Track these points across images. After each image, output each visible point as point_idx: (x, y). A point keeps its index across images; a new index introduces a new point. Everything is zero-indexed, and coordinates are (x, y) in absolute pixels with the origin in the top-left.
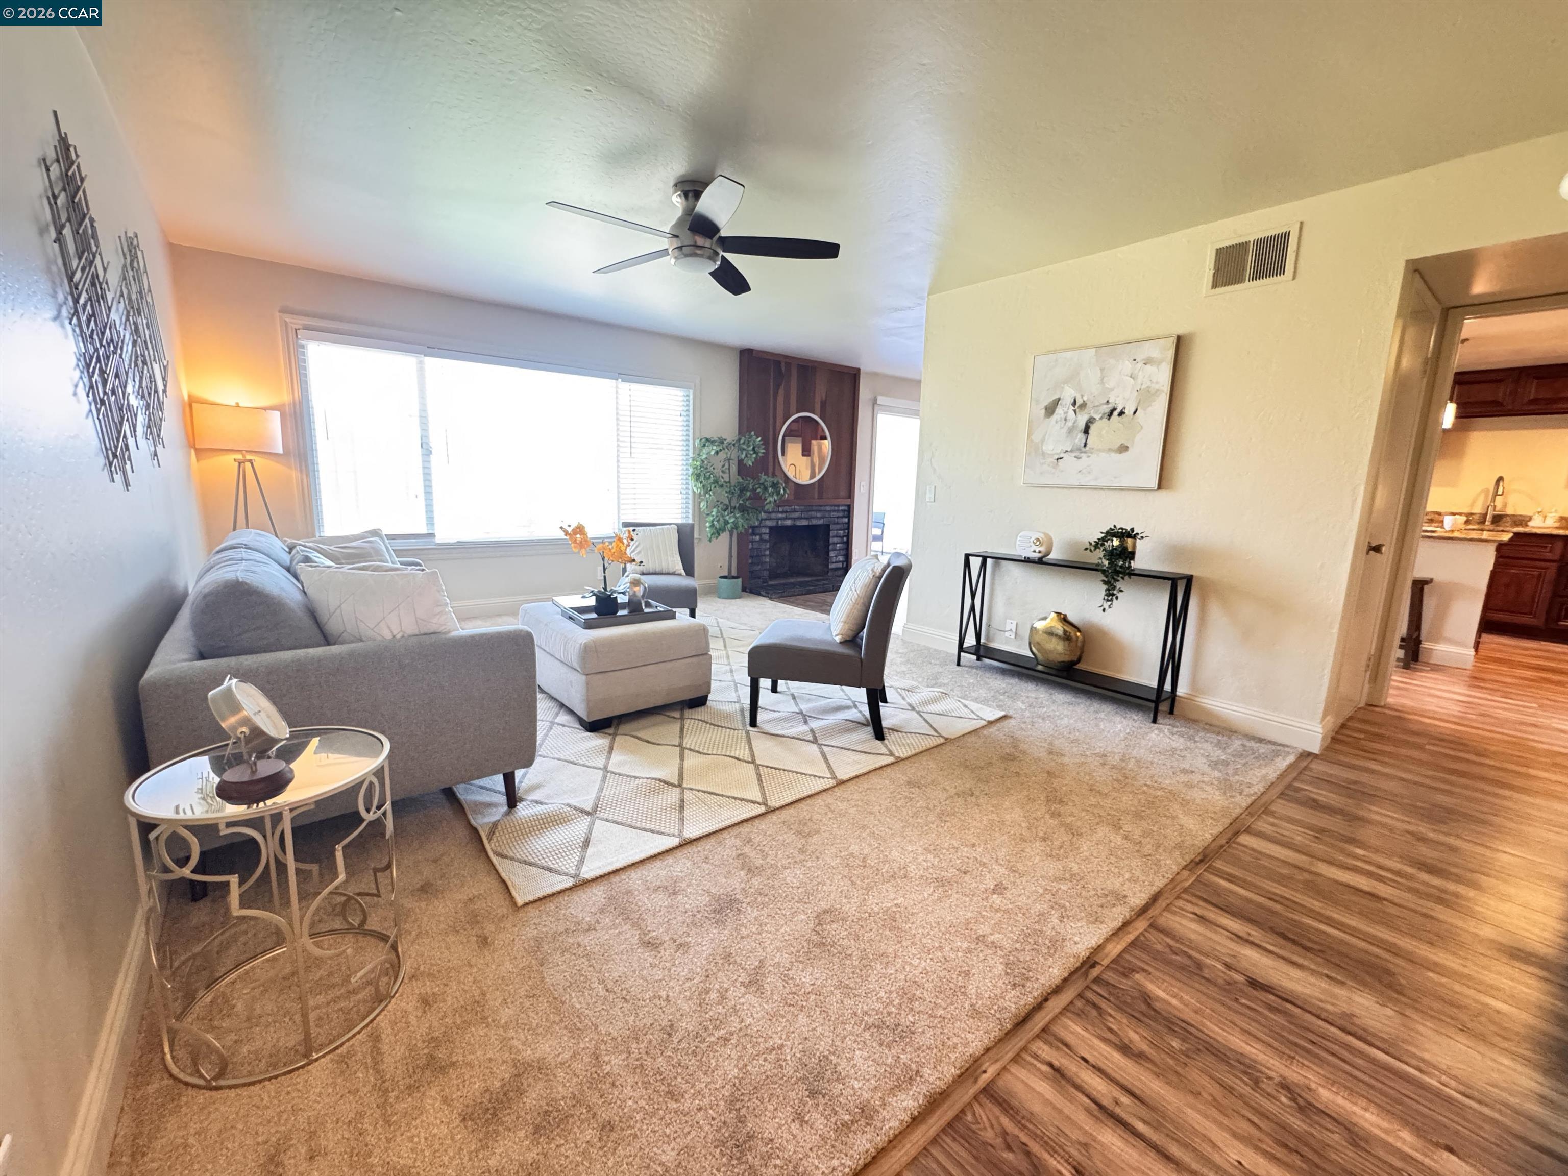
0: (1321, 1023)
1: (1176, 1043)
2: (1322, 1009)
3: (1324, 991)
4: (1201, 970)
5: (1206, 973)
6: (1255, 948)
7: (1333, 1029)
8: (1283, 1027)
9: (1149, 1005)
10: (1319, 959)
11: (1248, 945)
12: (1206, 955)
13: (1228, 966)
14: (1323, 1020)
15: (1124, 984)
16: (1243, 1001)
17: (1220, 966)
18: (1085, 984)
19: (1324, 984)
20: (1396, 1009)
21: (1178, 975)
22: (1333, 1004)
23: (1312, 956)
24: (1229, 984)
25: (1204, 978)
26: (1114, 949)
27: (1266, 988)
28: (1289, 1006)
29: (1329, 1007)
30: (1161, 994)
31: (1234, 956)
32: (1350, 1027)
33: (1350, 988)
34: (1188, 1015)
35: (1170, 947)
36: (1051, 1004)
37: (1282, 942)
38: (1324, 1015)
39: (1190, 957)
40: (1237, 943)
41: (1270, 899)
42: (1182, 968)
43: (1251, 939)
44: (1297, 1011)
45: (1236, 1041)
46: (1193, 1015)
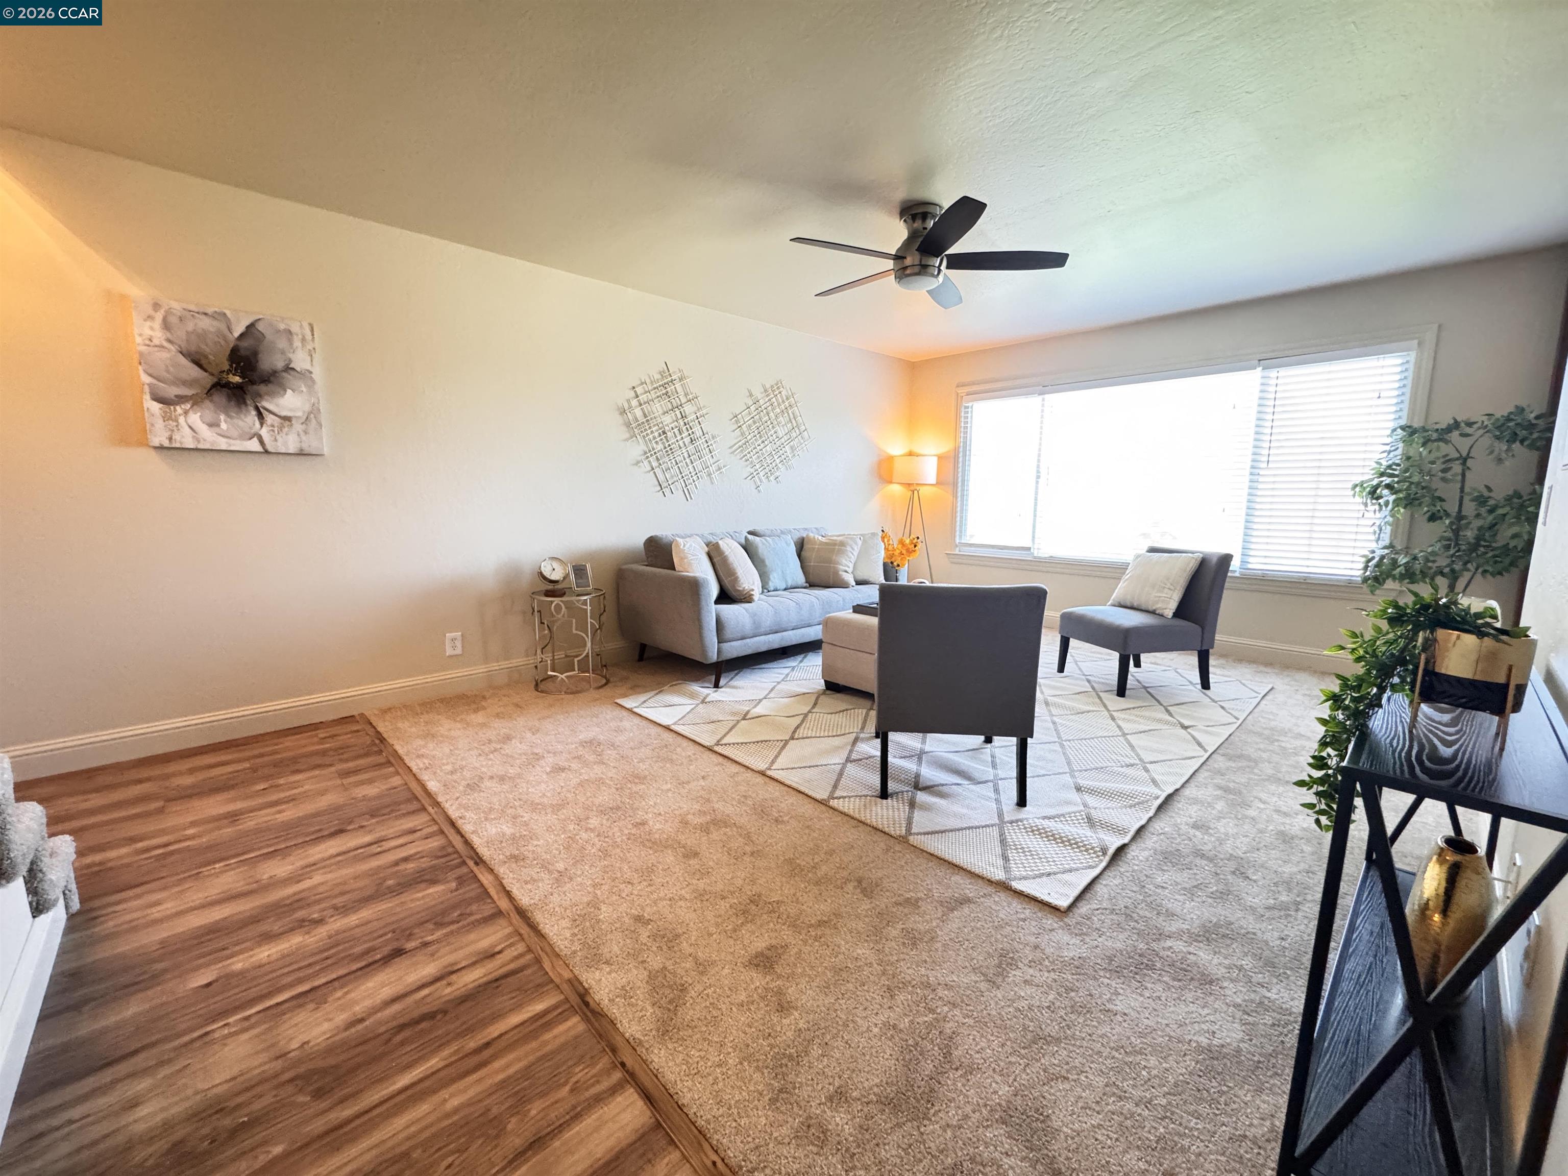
0: (334, 976)
1: (390, 882)
2: (341, 987)
3: (355, 1002)
4: (435, 924)
5: (430, 926)
6: (429, 979)
7: (323, 980)
8: (351, 947)
9: (426, 881)
10: (382, 1029)
11: (438, 974)
12: (446, 935)
13: (426, 945)
14: (334, 980)
15: (452, 875)
16: (390, 935)
17: (429, 938)
18: (463, 855)
19: (358, 1009)
20: (292, 1054)
21: (442, 906)
22: (339, 999)
23: (391, 1025)
24: (410, 935)
25: (427, 921)
26: (486, 879)
27: (387, 960)
28: (363, 964)
29: (339, 994)
30: (431, 891)
31: (432, 955)
32: (311, 996)
33: (339, 1030)
34: (405, 897)
35: (470, 914)
36: (459, 838)
37: (425, 1009)
38: (336, 984)
39: (452, 923)
40: (445, 967)
41: (487, 1045)
42: (444, 913)
43: (444, 982)
44: (355, 967)
45: (365, 913)
46: (403, 900)
